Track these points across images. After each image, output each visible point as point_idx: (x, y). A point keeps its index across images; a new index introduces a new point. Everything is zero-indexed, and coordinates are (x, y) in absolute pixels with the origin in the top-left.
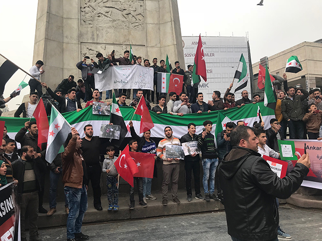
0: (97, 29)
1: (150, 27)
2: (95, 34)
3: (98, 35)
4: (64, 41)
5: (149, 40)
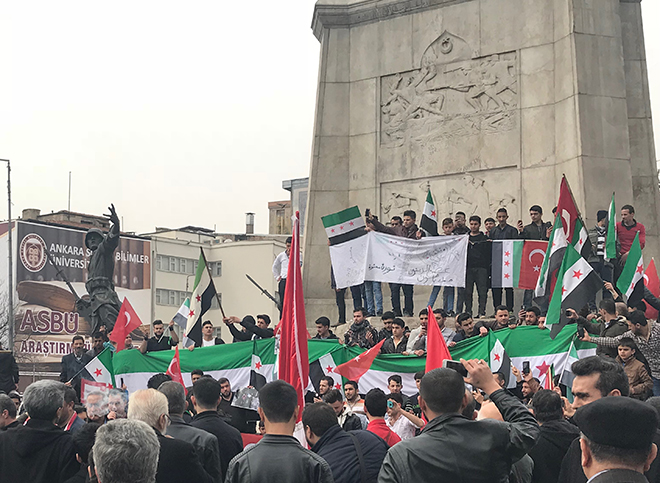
0: (412, 148)
1: (529, 117)
2: (408, 161)
3: (413, 160)
5: (526, 151)
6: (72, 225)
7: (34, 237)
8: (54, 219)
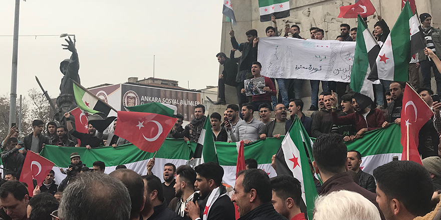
4: (253, 18)
6: (155, 85)
7: (131, 92)
8: (146, 82)
